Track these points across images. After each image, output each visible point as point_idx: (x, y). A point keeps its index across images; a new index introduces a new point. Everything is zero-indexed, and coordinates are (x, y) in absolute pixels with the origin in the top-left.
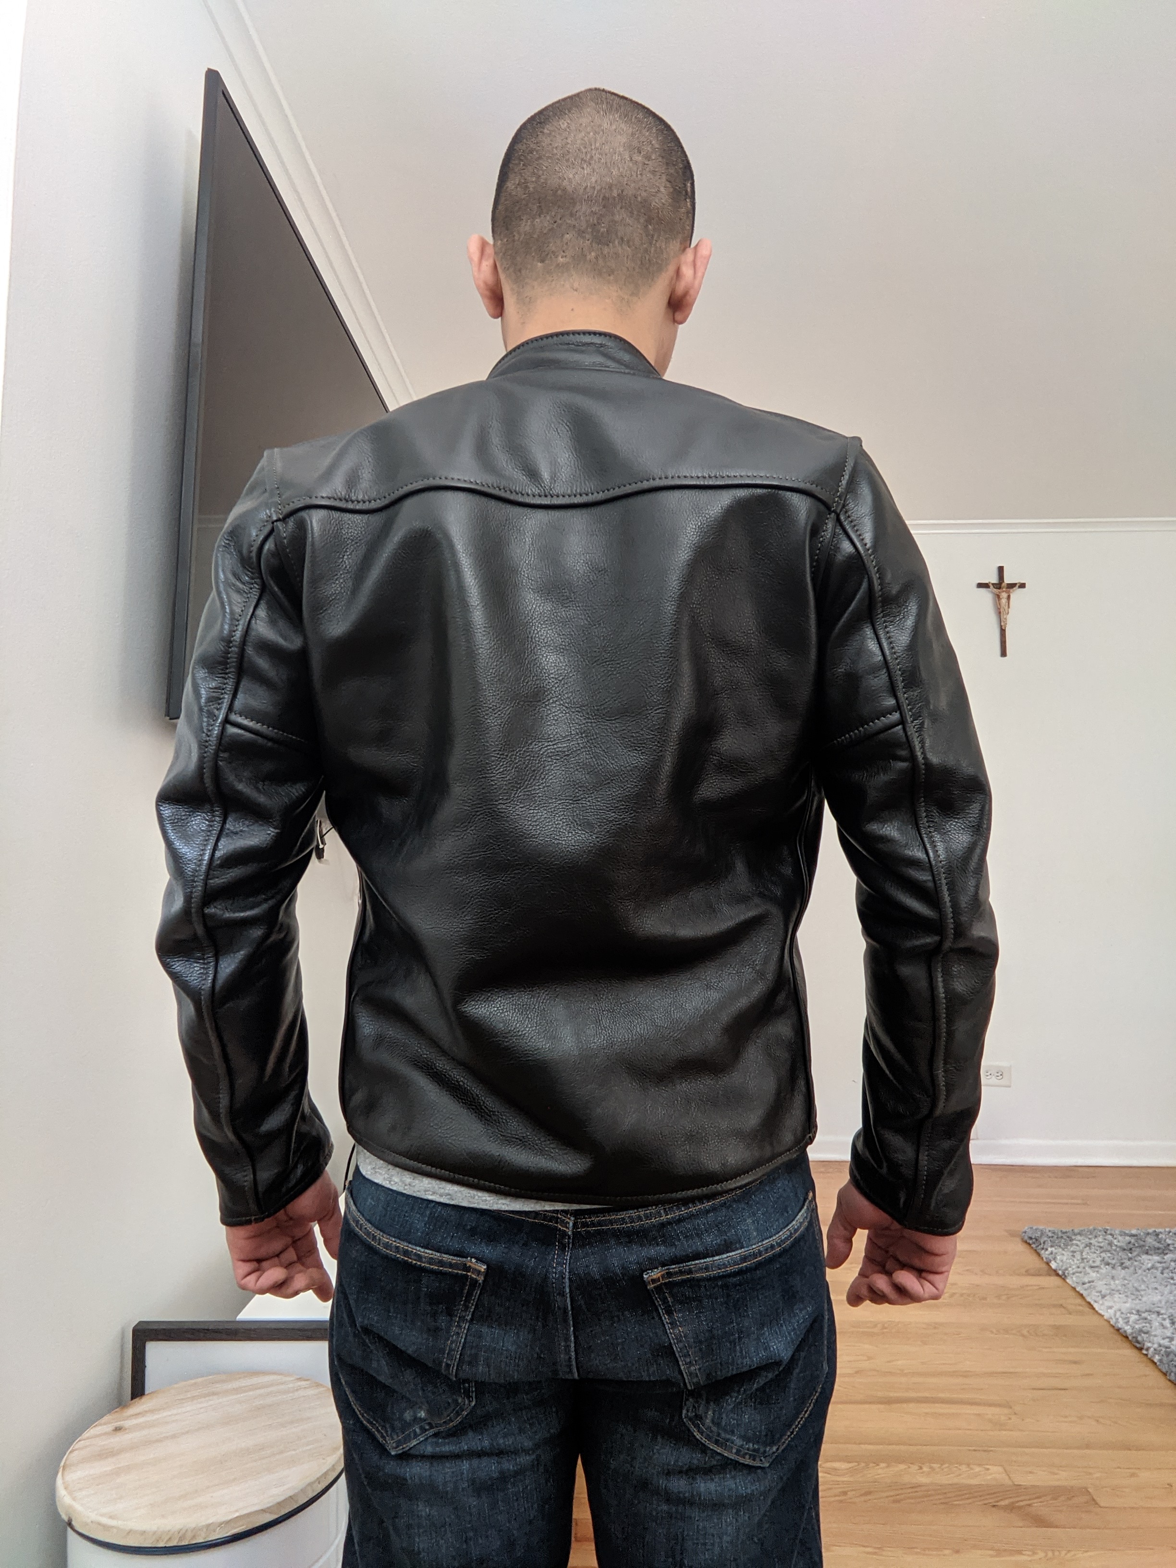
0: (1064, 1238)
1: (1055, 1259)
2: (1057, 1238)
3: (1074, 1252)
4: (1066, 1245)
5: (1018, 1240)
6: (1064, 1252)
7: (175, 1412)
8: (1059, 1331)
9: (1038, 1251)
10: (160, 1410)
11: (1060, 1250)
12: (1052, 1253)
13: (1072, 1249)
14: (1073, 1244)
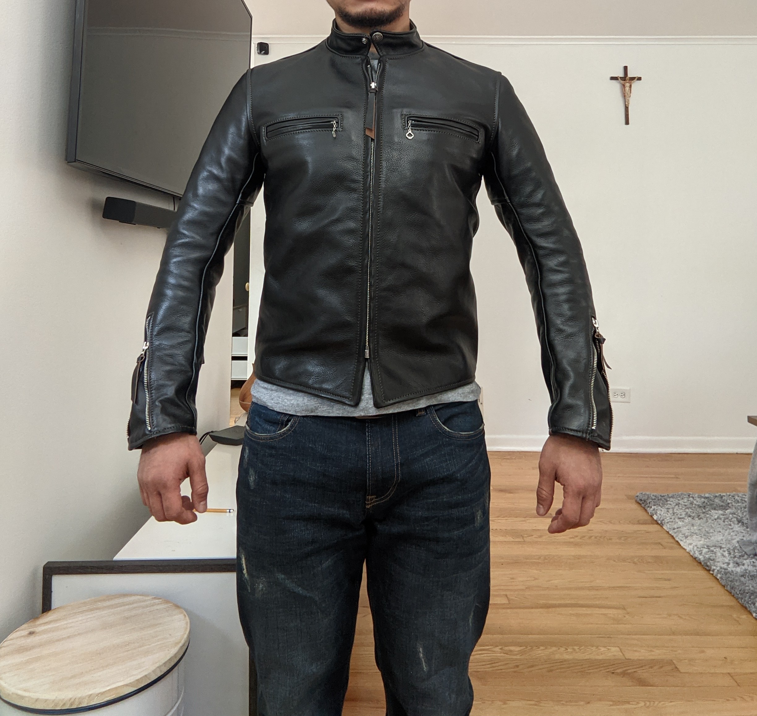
0: (662, 500)
1: (656, 513)
2: (658, 500)
3: (668, 509)
4: (663, 504)
5: (634, 501)
6: (662, 509)
7: (70, 621)
8: (658, 560)
9: (646, 508)
10: (60, 620)
11: (659, 507)
12: (654, 510)
13: (667, 507)
14: (667, 504)
